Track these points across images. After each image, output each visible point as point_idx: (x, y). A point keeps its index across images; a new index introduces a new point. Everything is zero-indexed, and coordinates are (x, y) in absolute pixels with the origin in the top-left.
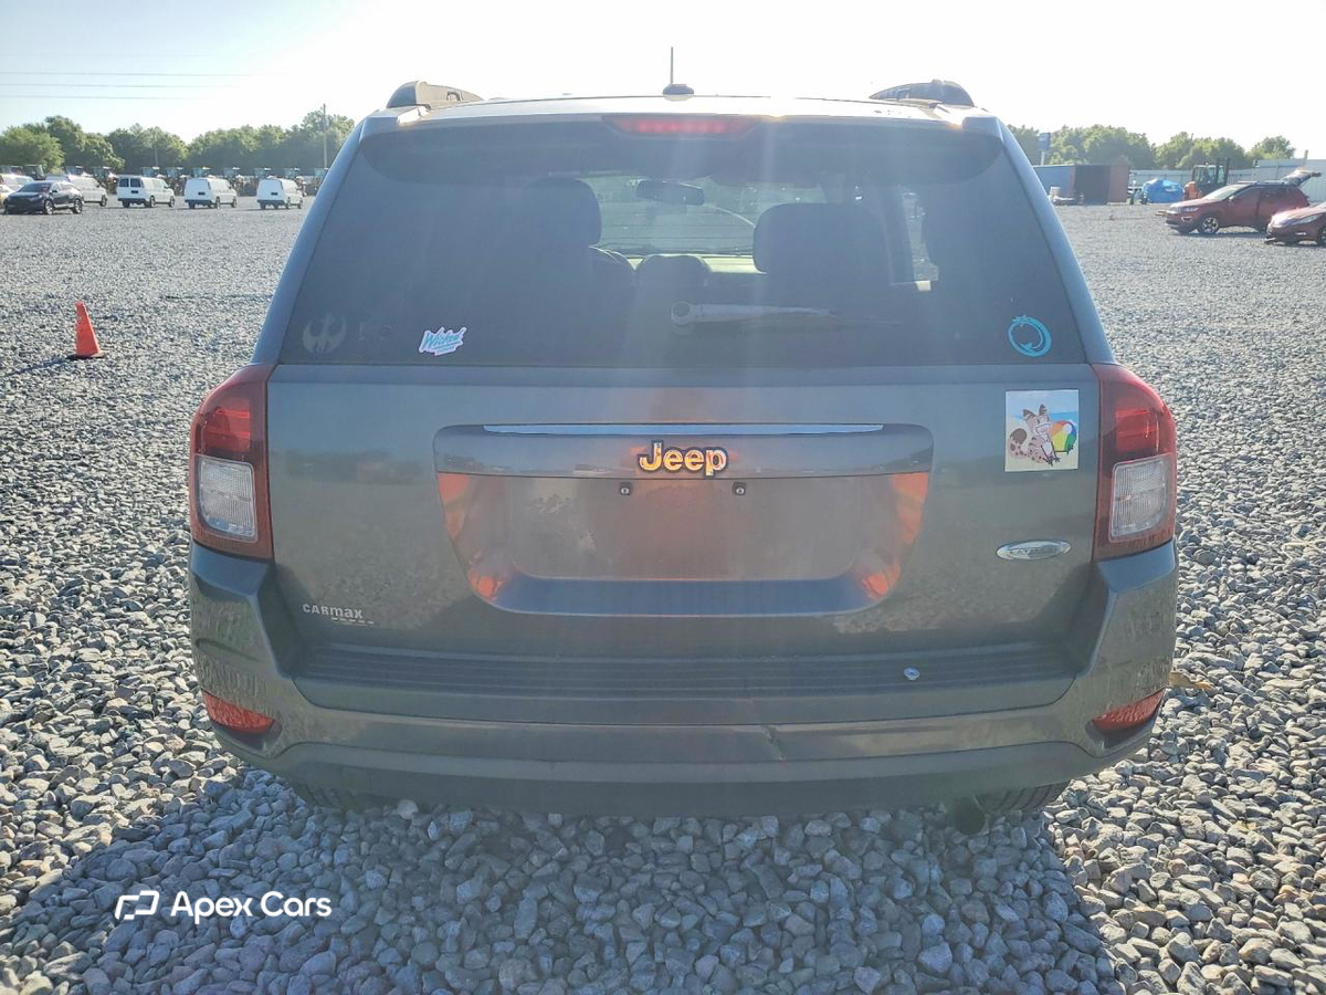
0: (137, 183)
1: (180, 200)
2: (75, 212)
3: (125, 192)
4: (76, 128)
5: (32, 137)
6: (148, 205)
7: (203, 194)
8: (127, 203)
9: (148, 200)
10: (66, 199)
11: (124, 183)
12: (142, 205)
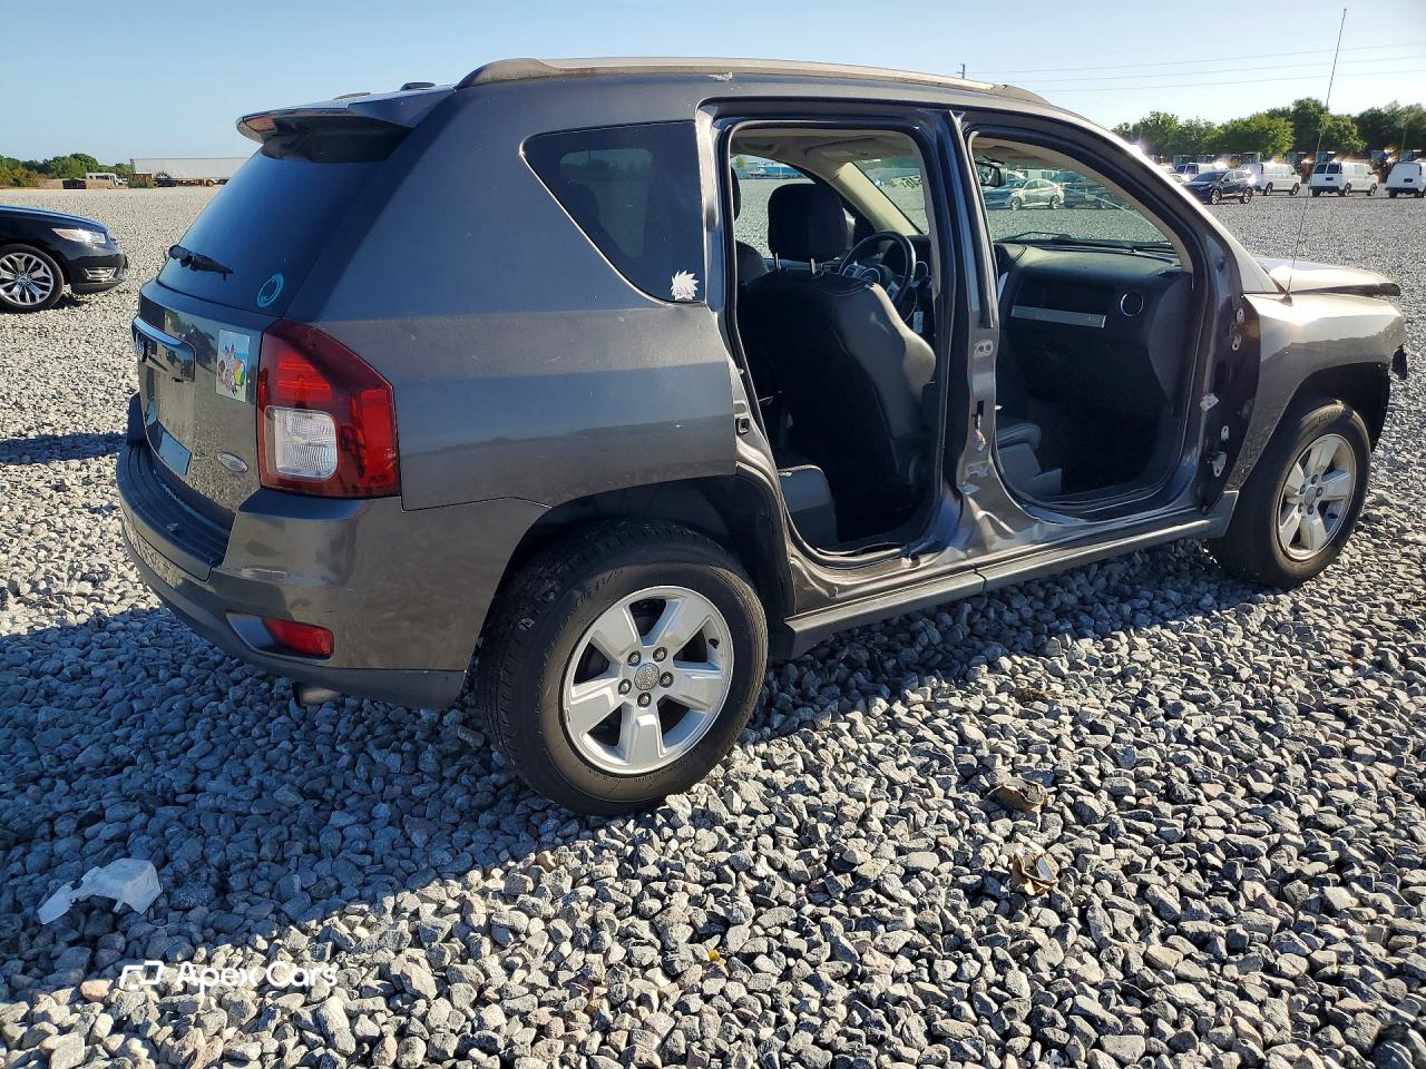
0: (1336, 169)
1: (1382, 190)
2: (1242, 201)
3: (1318, 179)
4: (1323, 110)
5: (1265, 123)
6: (1342, 194)
7: (1411, 180)
8: (1317, 191)
9: (1342, 188)
10: (1236, 188)
11: (1321, 170)
12: (1335, 194)
